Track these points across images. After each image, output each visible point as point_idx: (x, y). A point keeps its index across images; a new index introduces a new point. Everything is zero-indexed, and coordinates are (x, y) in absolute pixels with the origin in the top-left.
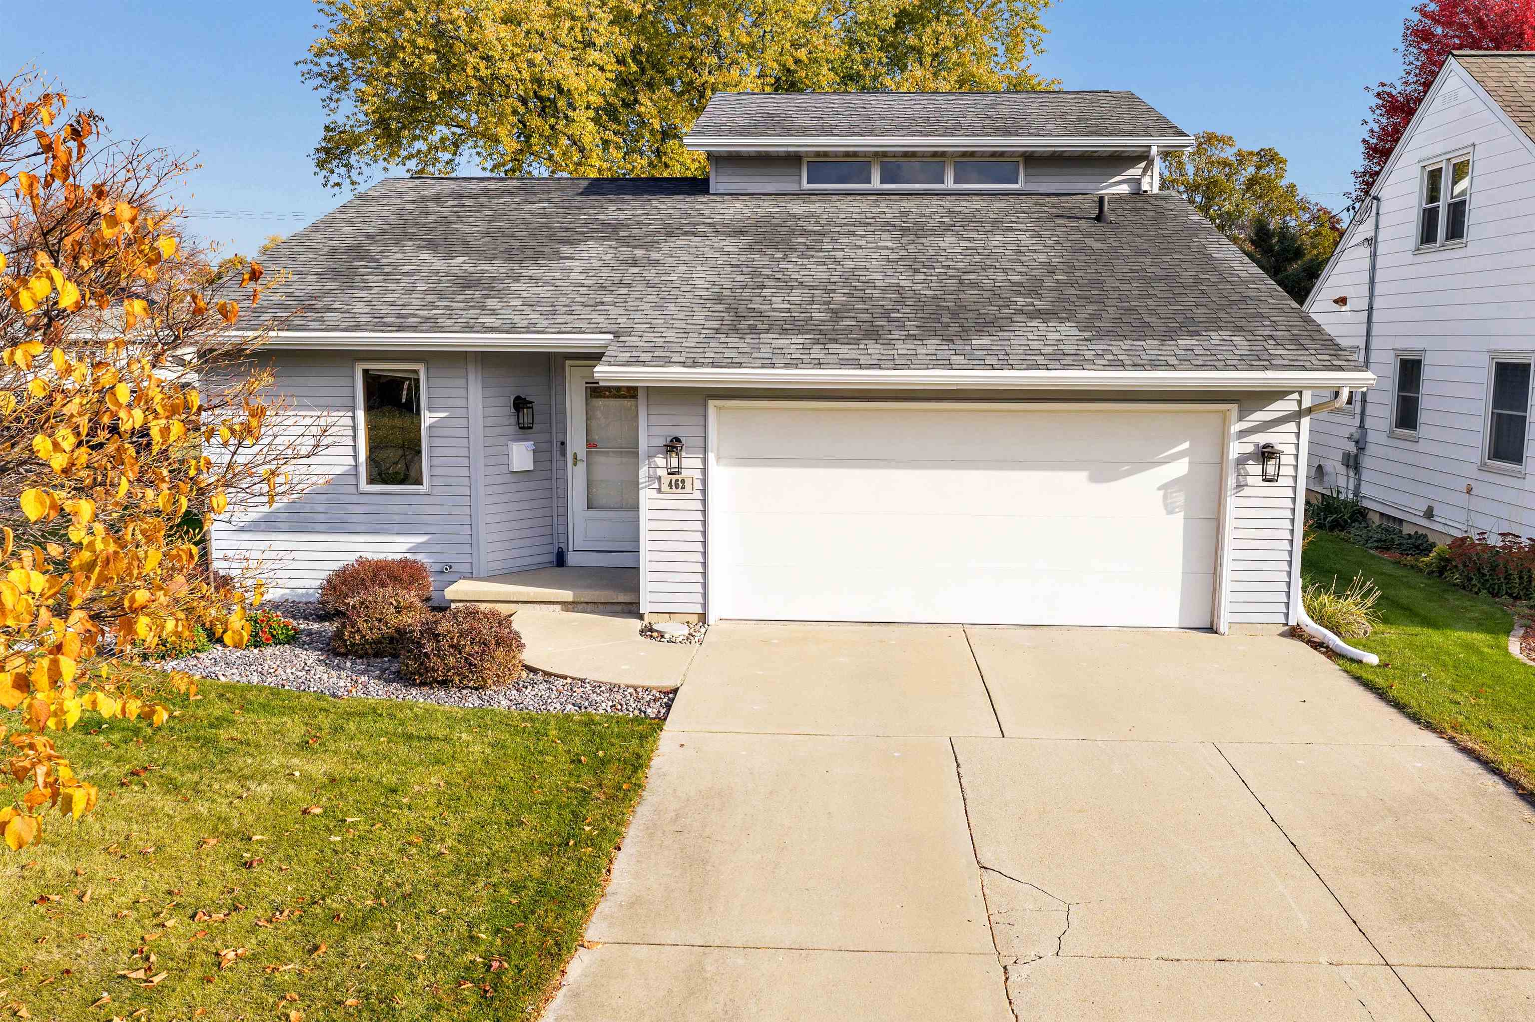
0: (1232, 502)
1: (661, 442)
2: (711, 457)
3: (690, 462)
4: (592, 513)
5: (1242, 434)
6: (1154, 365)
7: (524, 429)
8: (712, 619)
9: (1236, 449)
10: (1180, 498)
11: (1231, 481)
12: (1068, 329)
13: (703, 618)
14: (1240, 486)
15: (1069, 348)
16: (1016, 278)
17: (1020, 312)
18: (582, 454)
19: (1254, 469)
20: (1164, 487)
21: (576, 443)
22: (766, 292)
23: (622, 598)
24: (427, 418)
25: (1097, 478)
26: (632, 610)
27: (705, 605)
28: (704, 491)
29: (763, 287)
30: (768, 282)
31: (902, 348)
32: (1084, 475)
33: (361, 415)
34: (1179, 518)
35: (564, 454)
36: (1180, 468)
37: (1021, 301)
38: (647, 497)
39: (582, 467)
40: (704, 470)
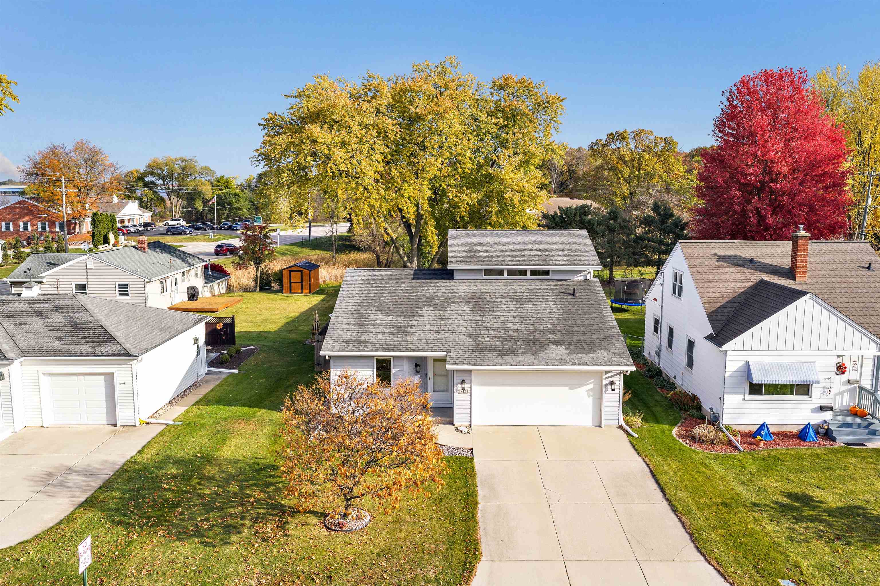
0: (604, 395)
1: (460, 381)
2: (472, 384)
3: (467, 386)
4: (435, 393)
5: (606, 378)
6: (583, 364)
7: (417, 372)
8: (472, 426)
9: (605, 382)
10: (591, 393)
11: (604, 390)
12: (563, 349)
13: (470, 425)
14: (606, 391)
15: (563, 358)
16: (549, 326)
17: (551, 341)
18: (432, 377)
19: (609, 387)
20: (588, 391)
21: (430, 374)
22: (482, 332)
23: (448, 419)
24: (393, 371)
25: (570, 389)
26: (451, 423)
27: (471, 422)
28: (471, 393)
29: (480, 330)
30: (482, 328)
31: (521, 357)
32: (567, 388)
33: (375, 370)
34: (591, 399)
35: (426, 377)
36: (591, 386)
37: (551, 336)
38: (456, 395)
39: (431, 381)
40: (471, 388)
